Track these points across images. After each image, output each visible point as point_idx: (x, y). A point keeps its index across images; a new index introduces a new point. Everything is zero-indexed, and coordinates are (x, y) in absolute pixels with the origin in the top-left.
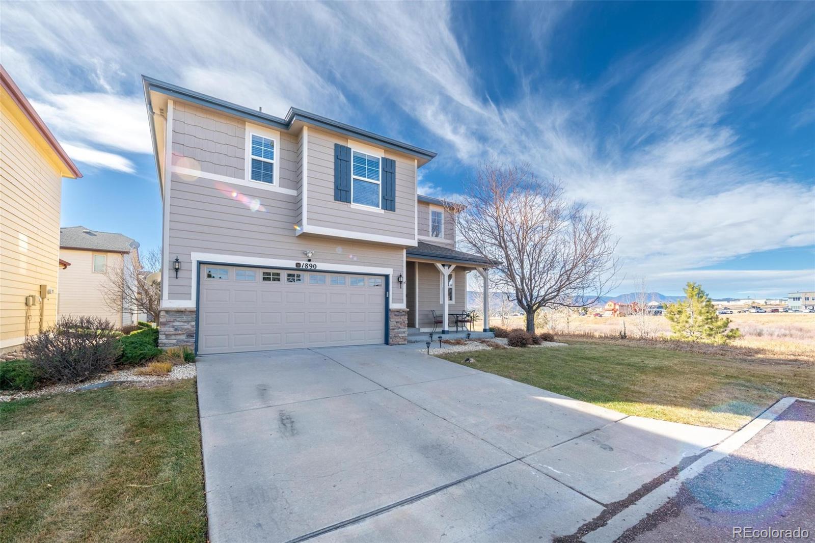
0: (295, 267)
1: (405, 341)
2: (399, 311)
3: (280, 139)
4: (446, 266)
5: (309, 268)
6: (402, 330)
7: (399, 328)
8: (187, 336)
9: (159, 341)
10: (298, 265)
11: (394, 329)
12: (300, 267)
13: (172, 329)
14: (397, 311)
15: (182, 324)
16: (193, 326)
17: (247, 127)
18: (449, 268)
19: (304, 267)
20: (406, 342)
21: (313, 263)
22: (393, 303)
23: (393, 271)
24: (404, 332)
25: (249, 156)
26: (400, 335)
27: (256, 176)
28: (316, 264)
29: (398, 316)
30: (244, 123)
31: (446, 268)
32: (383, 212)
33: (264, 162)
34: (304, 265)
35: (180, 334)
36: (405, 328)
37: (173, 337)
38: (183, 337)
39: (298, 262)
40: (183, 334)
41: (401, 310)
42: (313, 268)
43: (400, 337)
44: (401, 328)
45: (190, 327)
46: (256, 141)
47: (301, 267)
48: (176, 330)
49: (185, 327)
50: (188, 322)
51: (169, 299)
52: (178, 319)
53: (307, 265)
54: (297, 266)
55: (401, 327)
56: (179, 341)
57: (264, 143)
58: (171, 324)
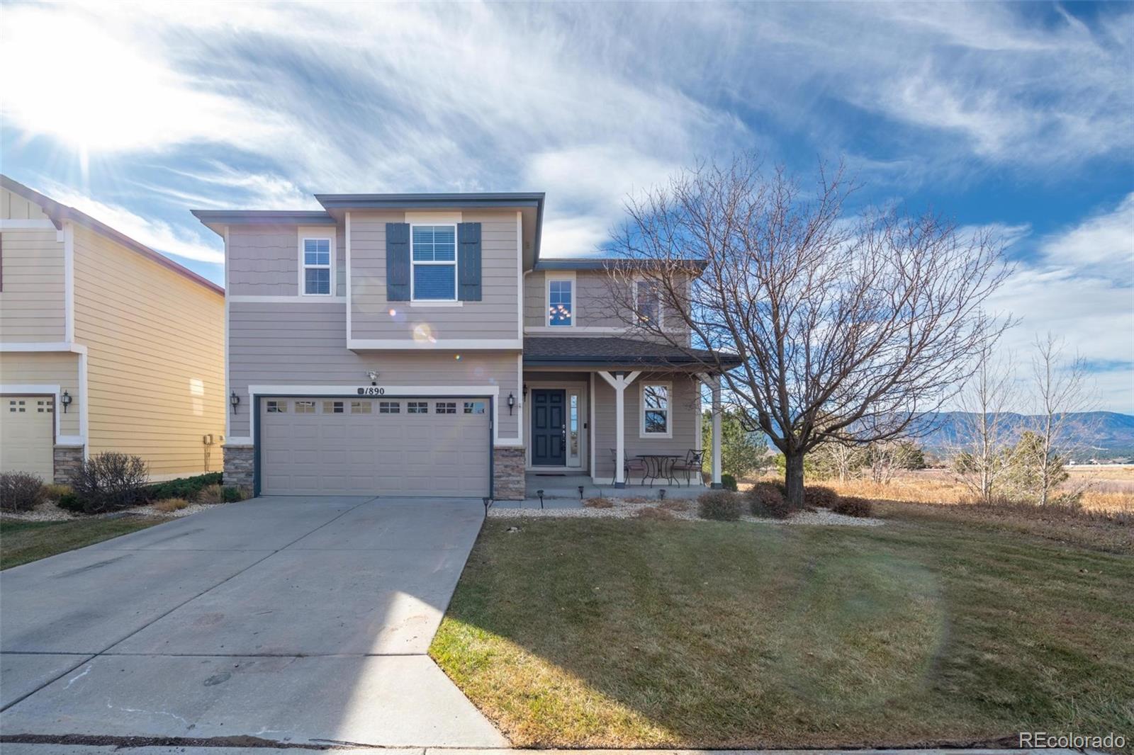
0: (357, 393)
1: (520, 495)
2: (509, 450)
3: (337, 236)
4: (620, 374)
5: (375, 393)
6: (514, 478)
7: (510, 475)
8: (246, 475)
9: (223, 479)
10: (361, 391)
11: (500, 477)
12: (363, 392)
13: (233, 467)
14: (506, 450)
15: (241, 462)
16: (251, 464)
17: (299, 234)
18: (624, 378)
19: (368, 394)
20: (523, 497)
21: (379, 388)
22: (499, 437)
23: (500, 389)
24: (518, 482)
25: (302, 266)
26: (511, 486)
27: (310, 289)
28: (383, 387)
29: (507, 456)
30: (295, 229)
31: (620, 377)
32: (461, 304)
33: (320, 269)
34: (369, 390)
35: (239, 473)
36: (520, 476)
37: (234, 475)
38: (243, 476)
39: (360, 387)
40: (243, 472)
41: (511, 447)
42: (379, 394)
43: (510, 489)
44: (513, 476)
45: (248, 465)
46: (309, 246)
47: (365, 394)
48: (236, 468)
49: (244, 465)
50: (246, 460)
51: (231, 436)
52: (238, 457)
53: (371, 390)
54: (359, 392)
55: (513, 474)
56: (239, 480)
57: (319, 246)
58: (232, 461)
